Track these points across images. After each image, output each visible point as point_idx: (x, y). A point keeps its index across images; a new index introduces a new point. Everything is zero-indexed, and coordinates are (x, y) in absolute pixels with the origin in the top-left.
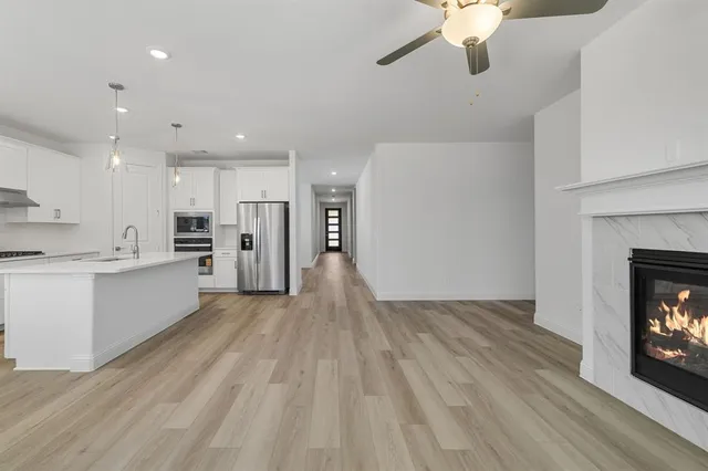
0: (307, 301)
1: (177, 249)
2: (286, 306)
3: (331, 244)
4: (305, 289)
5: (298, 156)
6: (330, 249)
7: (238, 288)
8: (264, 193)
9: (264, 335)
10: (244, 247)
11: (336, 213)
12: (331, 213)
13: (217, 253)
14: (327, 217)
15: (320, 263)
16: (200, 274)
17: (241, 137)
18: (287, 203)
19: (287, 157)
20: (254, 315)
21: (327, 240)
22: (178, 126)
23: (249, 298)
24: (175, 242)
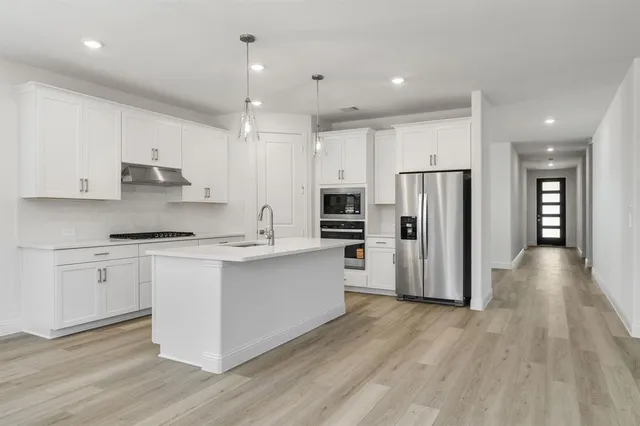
0: (498, 323)
1: (324, 235)
2: (463, 325)
3: (547, 234)
4: (497, 301)
5: (487, 99)
6: (543, 242)
7: (397, 291)
8: (433, 159)
9: (424, 367)
10: (404, 235)
11: (556, 186)
12: (546, 186)
13: (370, 242)
14: (540, 192)
15: (527, 263)
16: (347, 267)
17: (398, 81)
18: (467, 172)
19: (468, 104)
20: (414, 332)
21: (540, 227)
22: (319, 78)
23: (411, 306)
24: (322, 227)
